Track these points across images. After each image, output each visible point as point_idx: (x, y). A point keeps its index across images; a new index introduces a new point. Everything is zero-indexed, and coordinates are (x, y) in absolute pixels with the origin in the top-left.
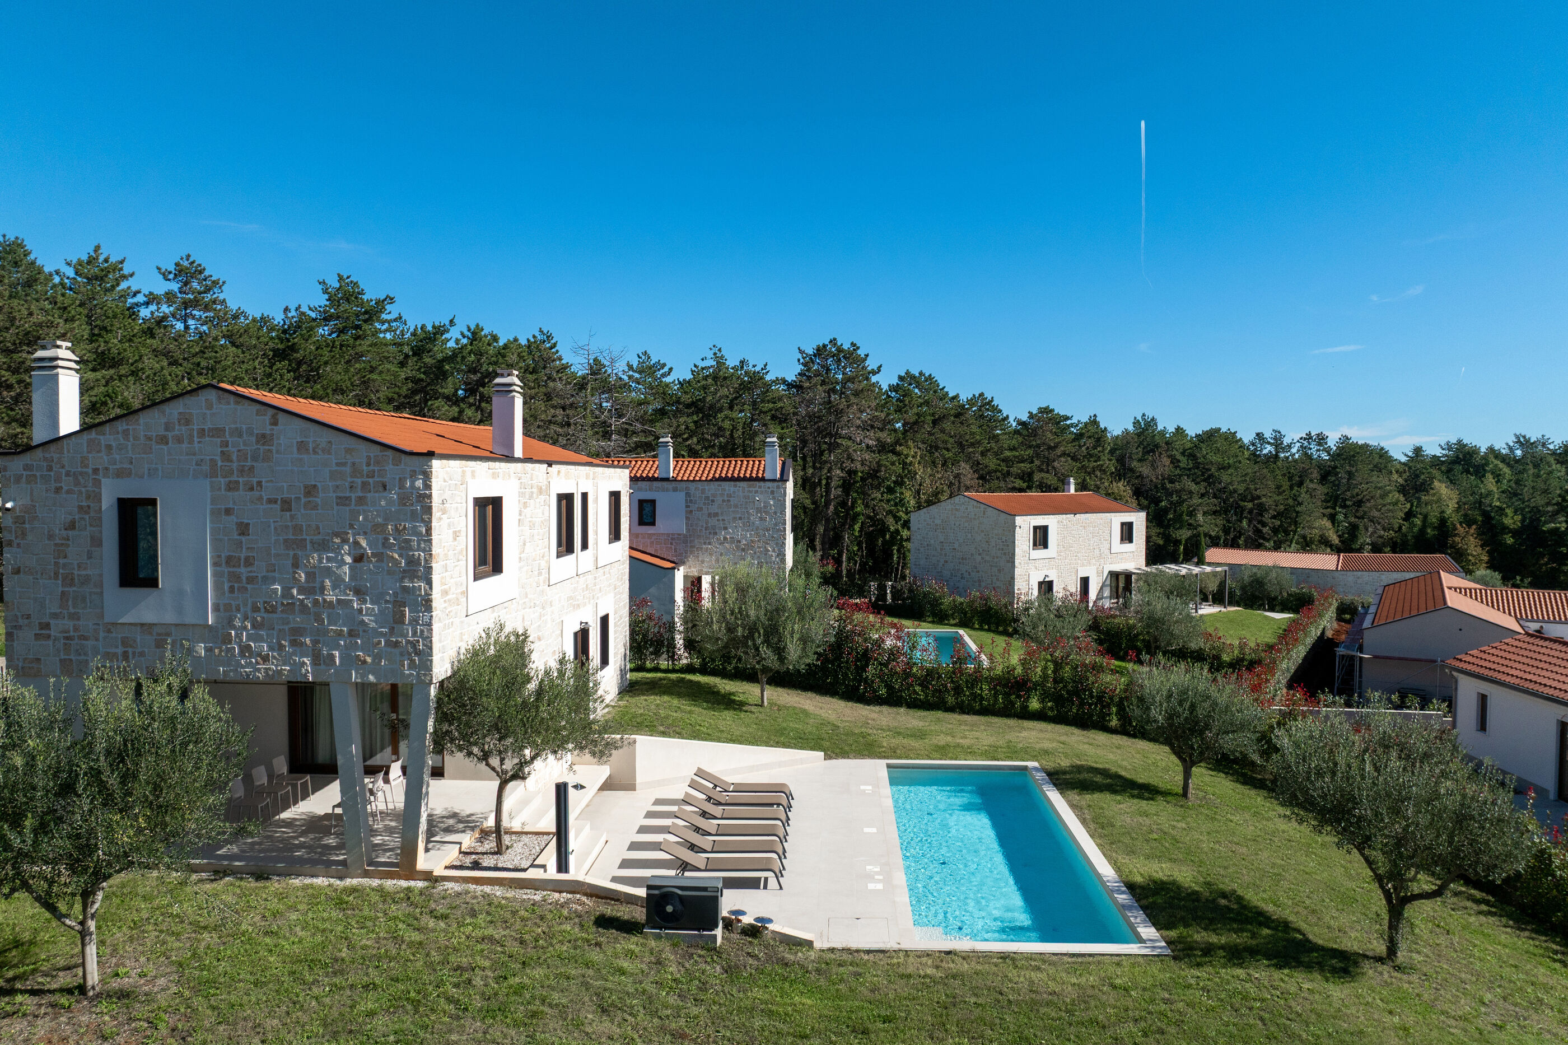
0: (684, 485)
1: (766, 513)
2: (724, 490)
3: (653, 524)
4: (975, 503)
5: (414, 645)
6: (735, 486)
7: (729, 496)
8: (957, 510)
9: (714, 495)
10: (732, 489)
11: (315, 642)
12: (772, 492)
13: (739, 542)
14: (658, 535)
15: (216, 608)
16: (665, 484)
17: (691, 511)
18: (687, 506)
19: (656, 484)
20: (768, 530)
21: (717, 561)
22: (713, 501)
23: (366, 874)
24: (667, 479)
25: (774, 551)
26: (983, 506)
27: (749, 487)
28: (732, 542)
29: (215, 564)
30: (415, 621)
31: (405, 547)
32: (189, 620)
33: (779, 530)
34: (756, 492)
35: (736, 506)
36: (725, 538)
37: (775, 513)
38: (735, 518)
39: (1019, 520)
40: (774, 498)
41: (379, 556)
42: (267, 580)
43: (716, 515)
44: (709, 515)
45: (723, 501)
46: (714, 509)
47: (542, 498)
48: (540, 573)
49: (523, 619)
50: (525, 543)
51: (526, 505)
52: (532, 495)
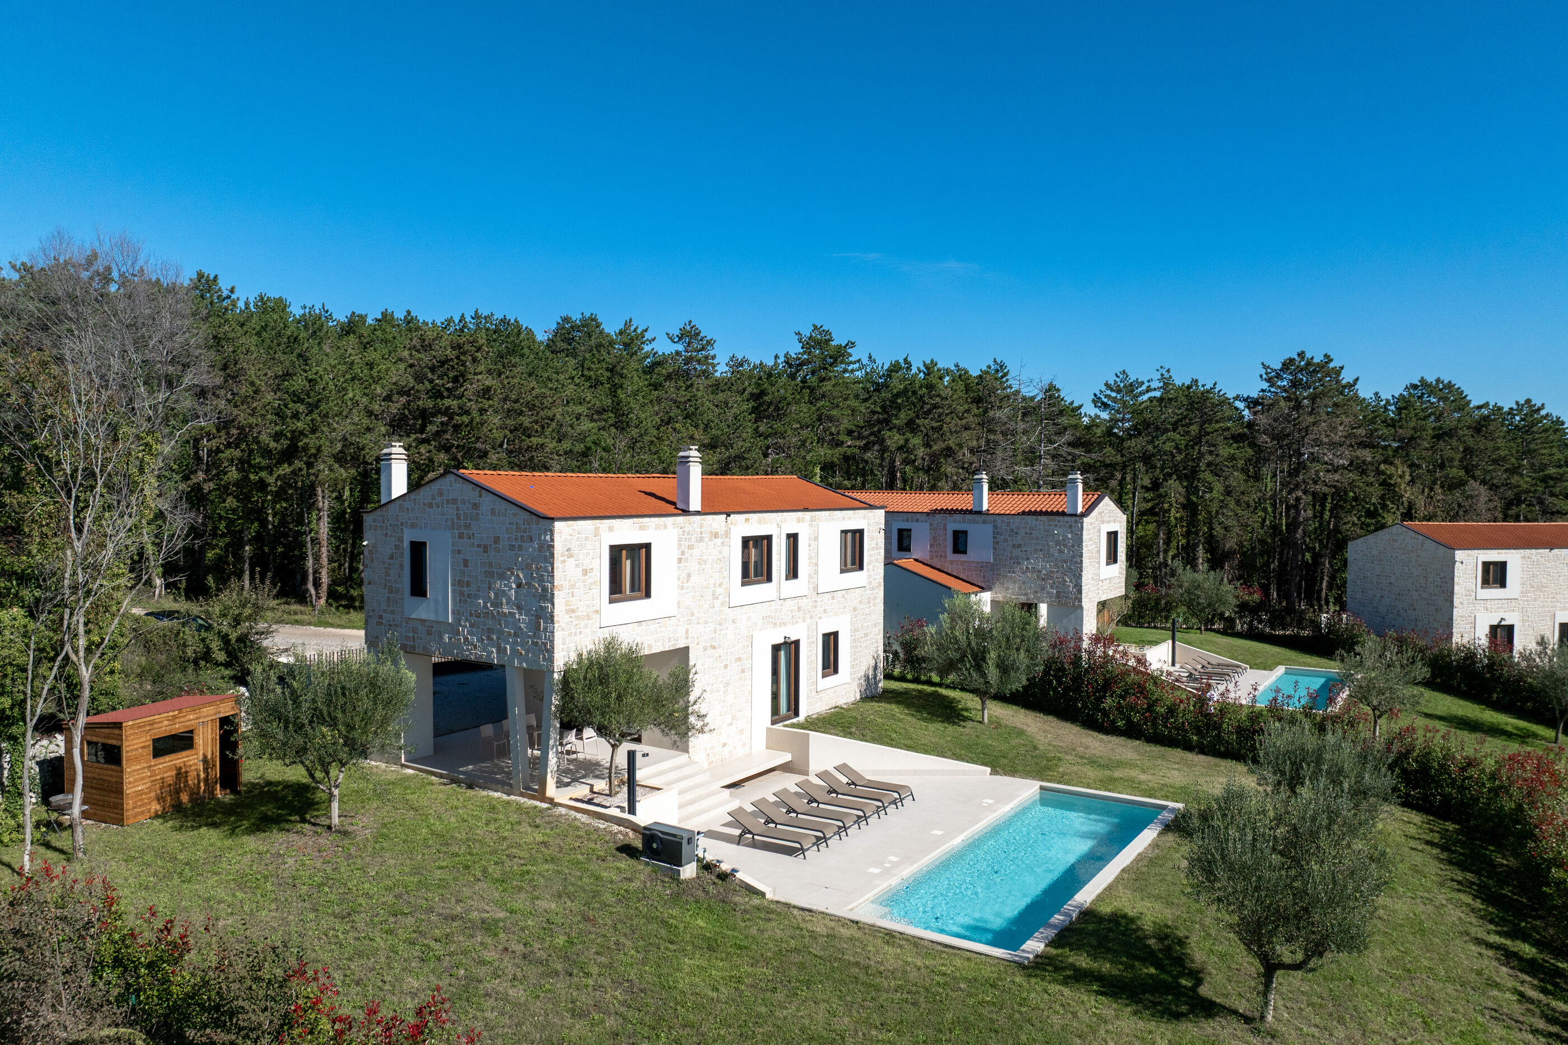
0: (992, 518)
1: (1065, 545)
2: (1026, 523)
3: (965, 552)
4: (1413, 534)
5: (545, 644)
6: (1037, 520)
7: (1031, 528)
8: (1394, 540)
9: (1018, 528)
10: (1034, 522)
11: (498, 638)
12: (1070, 527)
13: (1040, 572)
14: (970, 562)
15: (453, 613)
16: (976, 517)
17: (998, 542)
18: (995, 538)
19: (968, 517)
20: (1066, 562)
21: (1020, 588)
22: (1017, 533)
23: (522, 795)
24: (980, 513)
25: (1071, 581)
26: (1421, 538)
27: (1050, 520)
28: (1033, 572)
29: (453, 585)
30: (545, 629)
31: (541, 580)
32: (441, 619)
33: (1076, 562)
34: (1056, 526)
35: (1037, 538)
36: (1027, 568)
37: (1073, 546)
38: (1036, 550)
39: (1459, 555)
40: (1071, 532)
41: (528, 584)
42: (477, 597)
43: (1020, 546)
44: (1014, 546)
45: (1026, 533)
46: (1018, 540)
47: (719, 541)
48: (715, 597)
49: (687, 632)
50: (689, 576)
51: (691, 547)
52: (701, 539)
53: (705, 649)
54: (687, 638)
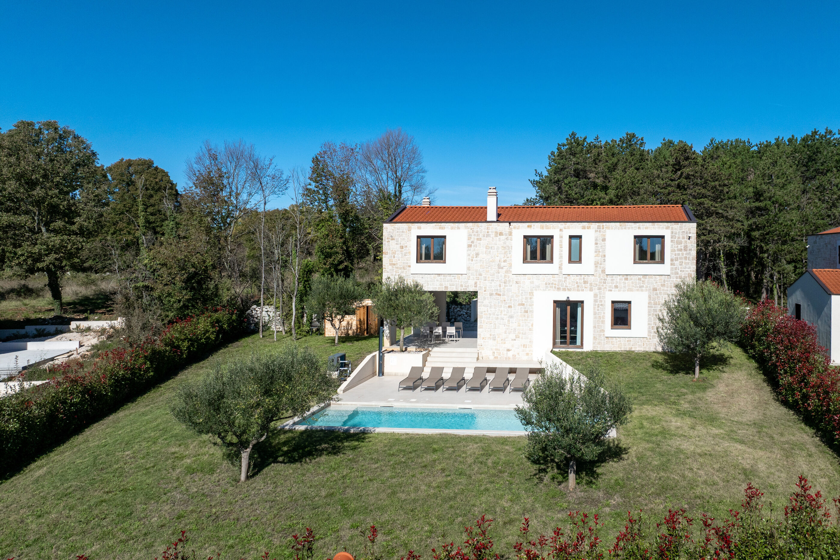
47: (503, 237)
48: (500, 267)
49: (476, 283)
50: (477, 255)
51: (480, 239)
52: (488, 236)
53: (491, 295)
54: (476, 287)
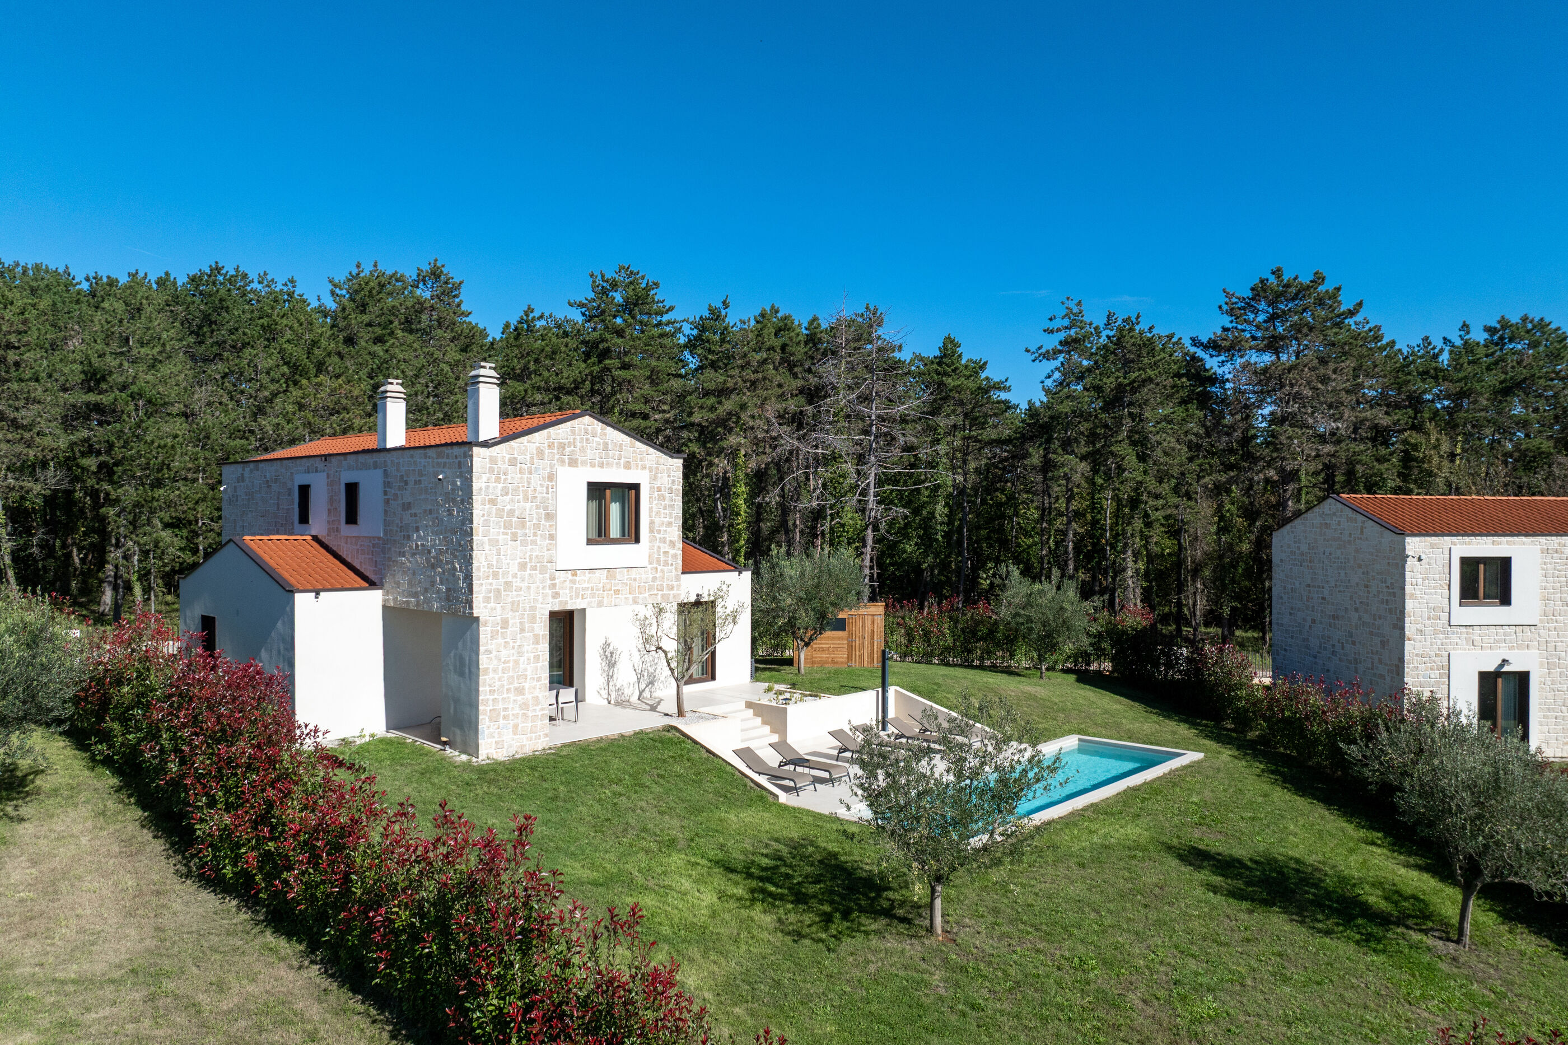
0: (382, 458)
1: (454, 501)
2: (415, 463)
3: (357, 521)
4: (1353, 514)
8: (1329, 526)
10: (423, 461)
12: (460, 467)
14: (363, 538)
16: (375, 460)
17: (388, 501)
18: (385, 493)
19: (361, 458)
20: (456, 533)
21: (410, 583)
22: (406, 483)
26: (1360, 518)
27: (439, 455)
28: (423, 553)
33: (466, 531)
34: (444, 465)
35: (426, 490)
36: (417, 546)
37: (462, 501)
38: (425, 513)
39: (1414, 545)
40: (461, 477)
43: (409, 506)
44: (403, 507)
45: (415, 482)
46: (408, 496)
